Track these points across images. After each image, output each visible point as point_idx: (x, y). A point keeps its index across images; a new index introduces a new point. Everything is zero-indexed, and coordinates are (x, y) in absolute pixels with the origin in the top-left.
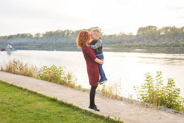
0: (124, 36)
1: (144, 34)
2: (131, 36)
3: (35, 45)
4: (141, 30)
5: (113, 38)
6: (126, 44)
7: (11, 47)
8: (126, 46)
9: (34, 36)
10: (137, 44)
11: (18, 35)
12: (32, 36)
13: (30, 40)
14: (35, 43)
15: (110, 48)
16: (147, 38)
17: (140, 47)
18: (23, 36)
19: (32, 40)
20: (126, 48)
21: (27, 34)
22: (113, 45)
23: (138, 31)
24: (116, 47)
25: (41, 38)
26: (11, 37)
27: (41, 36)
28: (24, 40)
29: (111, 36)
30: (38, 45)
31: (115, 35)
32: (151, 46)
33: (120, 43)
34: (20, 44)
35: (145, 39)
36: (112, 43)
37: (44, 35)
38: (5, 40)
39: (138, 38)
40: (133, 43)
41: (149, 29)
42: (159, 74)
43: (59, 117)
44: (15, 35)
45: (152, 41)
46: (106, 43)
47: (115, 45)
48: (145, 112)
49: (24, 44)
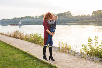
0: (84, 16)
1: (96, 15)
2: (88, 16)
3: (35, 22)
4: (94, 12)
5: (78, 17)
6: (85, 21)
7: (21, 23)
8: (86, 22)
9: (34, 17)
10: (92, 21)
11: (26, 17)
12: (33, 17)
13: (32, 19)
14: (35, 21)
15: (76, 23)
16: (98, 17)
17: (93, 22)
18: (29, 17)
19: (33, 20)
20: (86, 23)
21: (31, 16)
22: (78, 21)
23: (93, 13)
24: (80, 23)
25: (38, 18)
26: (22, 18)
27: (38, 17)
28: (29, 20)
29: (77, 16)
30: (37, 22)
31: (79, 16)
32: (100, 22)
33: (82, 20)
34: (27, 22)
35: (96, 18)
36: (77, 20)
37: (40, 17)
38: (19, 20)
39: (92, 17)
40: (89, 20)
41: (99, 12)
42: (96, 38)
43: (23, 63)
44: (24, 17)
45: (101, 19)
46: (74, 21)
47: (79, 21)
48: (77, 61)
49: (29, 22)
